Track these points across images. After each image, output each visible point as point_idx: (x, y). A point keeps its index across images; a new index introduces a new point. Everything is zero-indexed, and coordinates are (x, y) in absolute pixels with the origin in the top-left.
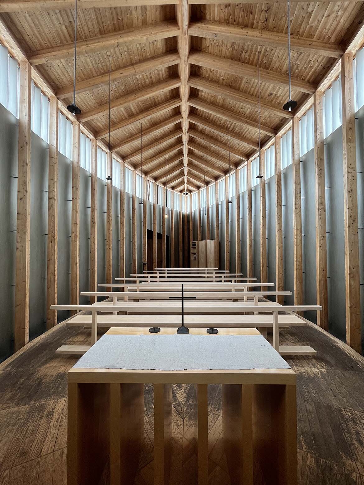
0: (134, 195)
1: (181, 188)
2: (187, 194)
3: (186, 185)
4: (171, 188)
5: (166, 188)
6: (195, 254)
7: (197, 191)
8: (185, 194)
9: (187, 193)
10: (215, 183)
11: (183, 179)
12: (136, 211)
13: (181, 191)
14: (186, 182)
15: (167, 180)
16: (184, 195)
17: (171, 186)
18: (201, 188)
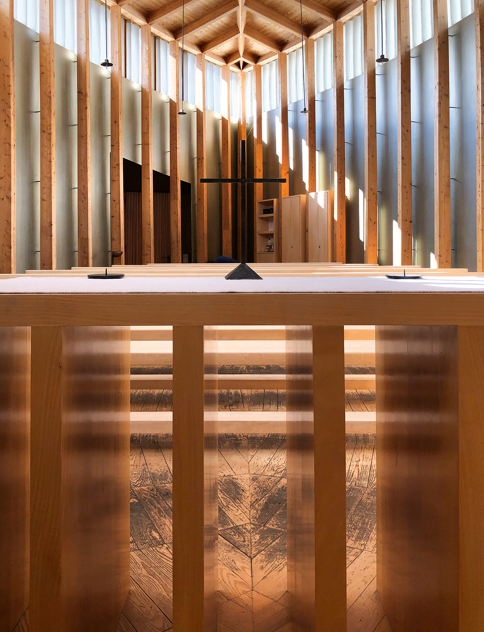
0: (83, 56)
1: (226, 46)
2: (245, 64)
3: (241, 36)
4: (196, 47)
5: (180, 45)
6: (270, 236)
7: (276, 57)
8: (238, 64)
9: (247, 61)
10: (331, 27)
11: (234, 17)
12: (88, 99)
13: (227, 58)
14: (241, 27)
15: (185, 20)
16: (236, 69)
17: (196, 40)
18: (287, 46)
